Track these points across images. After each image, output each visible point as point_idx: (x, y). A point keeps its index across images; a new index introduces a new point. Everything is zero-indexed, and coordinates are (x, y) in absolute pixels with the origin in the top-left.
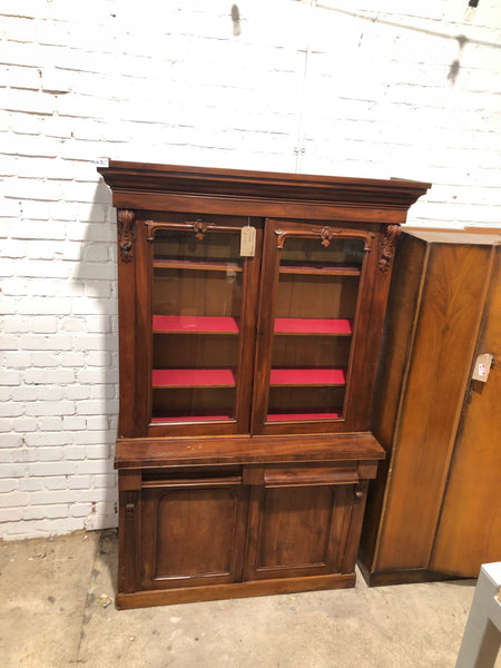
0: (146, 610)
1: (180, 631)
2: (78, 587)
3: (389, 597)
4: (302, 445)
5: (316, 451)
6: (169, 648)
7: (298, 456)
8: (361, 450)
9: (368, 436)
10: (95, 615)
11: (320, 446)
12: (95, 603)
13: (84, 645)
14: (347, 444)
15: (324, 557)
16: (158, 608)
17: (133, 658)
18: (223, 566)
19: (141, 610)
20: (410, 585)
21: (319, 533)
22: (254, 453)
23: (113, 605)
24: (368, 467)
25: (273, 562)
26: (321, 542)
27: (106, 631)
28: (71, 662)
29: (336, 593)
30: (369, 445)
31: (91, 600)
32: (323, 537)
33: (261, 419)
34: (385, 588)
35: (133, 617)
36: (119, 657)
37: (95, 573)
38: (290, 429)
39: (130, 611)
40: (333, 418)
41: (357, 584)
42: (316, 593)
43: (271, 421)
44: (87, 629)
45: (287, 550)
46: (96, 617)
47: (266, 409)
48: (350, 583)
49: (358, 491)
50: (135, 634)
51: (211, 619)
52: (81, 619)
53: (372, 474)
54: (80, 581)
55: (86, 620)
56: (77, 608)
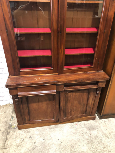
0: (28, 129)
1: (39, 136)
2: (6, 122)
3: (106, 123)
4: (77, 77)
5: (83, 78)
6: (35, 143)
7: (76, 81)
8: (100, 77)
9: (102, 72)
10: (11, 131)
11: (85, 76)
12: (12, 127)
13: (7, 142)
14: (94, 75)
15: (86, 112)
16: (31, 128)
17: (23, 147)
18: (52, 117)
19: (26, 129)
20: (113, 118)
21: (84, 105)
22: (60, 80)
23: (17, 128)
24: (102, 83)
25: (69, 116)
26: (85, 108)
27: (14, 137)
28: (2, 149)
29: (89, 122)
30: (103, 75)
31: (10, 127)
32: (85, 106)
33: (62, 68)
34: (105, 120)
35: (23, 132)
36: (18, 146)
37: (12, 117)
38: (73, 71)
39: (23, 130)
40: (89, 66)
41: (96, 119)
42: (83, 122)
43: (66, 68)
44: (8, 137)
45: (73, 111)
46: (11, 132)
47: (64, 64)
48: (94, 119)
49: (98, 91)
50: (24, 138)
51: (49, 132)
52: (6, 133)
53: (104, 86)
54: (7, 120)
55: (8, 133)
56: (5, 130)
